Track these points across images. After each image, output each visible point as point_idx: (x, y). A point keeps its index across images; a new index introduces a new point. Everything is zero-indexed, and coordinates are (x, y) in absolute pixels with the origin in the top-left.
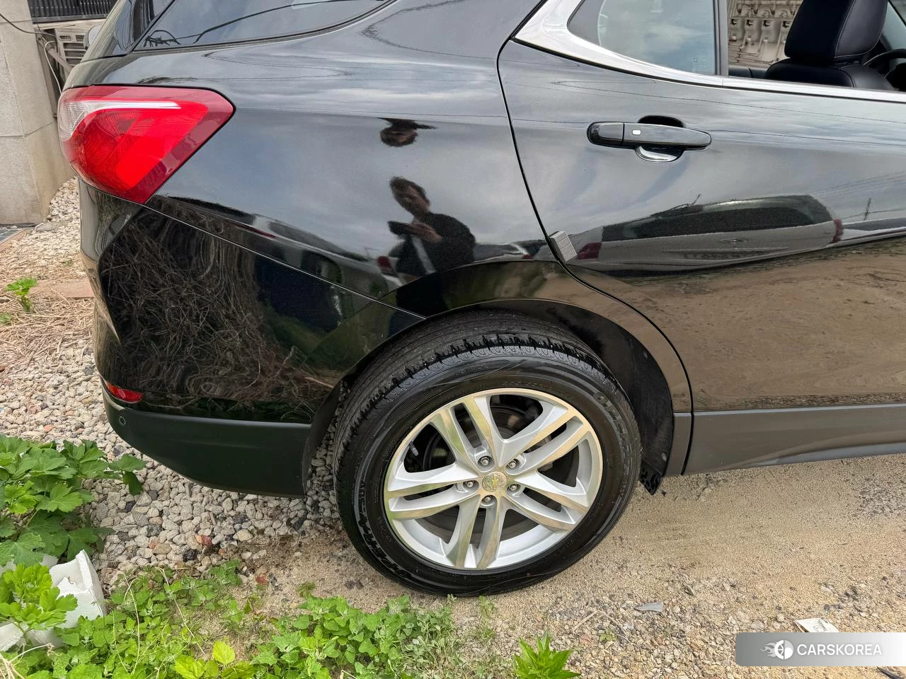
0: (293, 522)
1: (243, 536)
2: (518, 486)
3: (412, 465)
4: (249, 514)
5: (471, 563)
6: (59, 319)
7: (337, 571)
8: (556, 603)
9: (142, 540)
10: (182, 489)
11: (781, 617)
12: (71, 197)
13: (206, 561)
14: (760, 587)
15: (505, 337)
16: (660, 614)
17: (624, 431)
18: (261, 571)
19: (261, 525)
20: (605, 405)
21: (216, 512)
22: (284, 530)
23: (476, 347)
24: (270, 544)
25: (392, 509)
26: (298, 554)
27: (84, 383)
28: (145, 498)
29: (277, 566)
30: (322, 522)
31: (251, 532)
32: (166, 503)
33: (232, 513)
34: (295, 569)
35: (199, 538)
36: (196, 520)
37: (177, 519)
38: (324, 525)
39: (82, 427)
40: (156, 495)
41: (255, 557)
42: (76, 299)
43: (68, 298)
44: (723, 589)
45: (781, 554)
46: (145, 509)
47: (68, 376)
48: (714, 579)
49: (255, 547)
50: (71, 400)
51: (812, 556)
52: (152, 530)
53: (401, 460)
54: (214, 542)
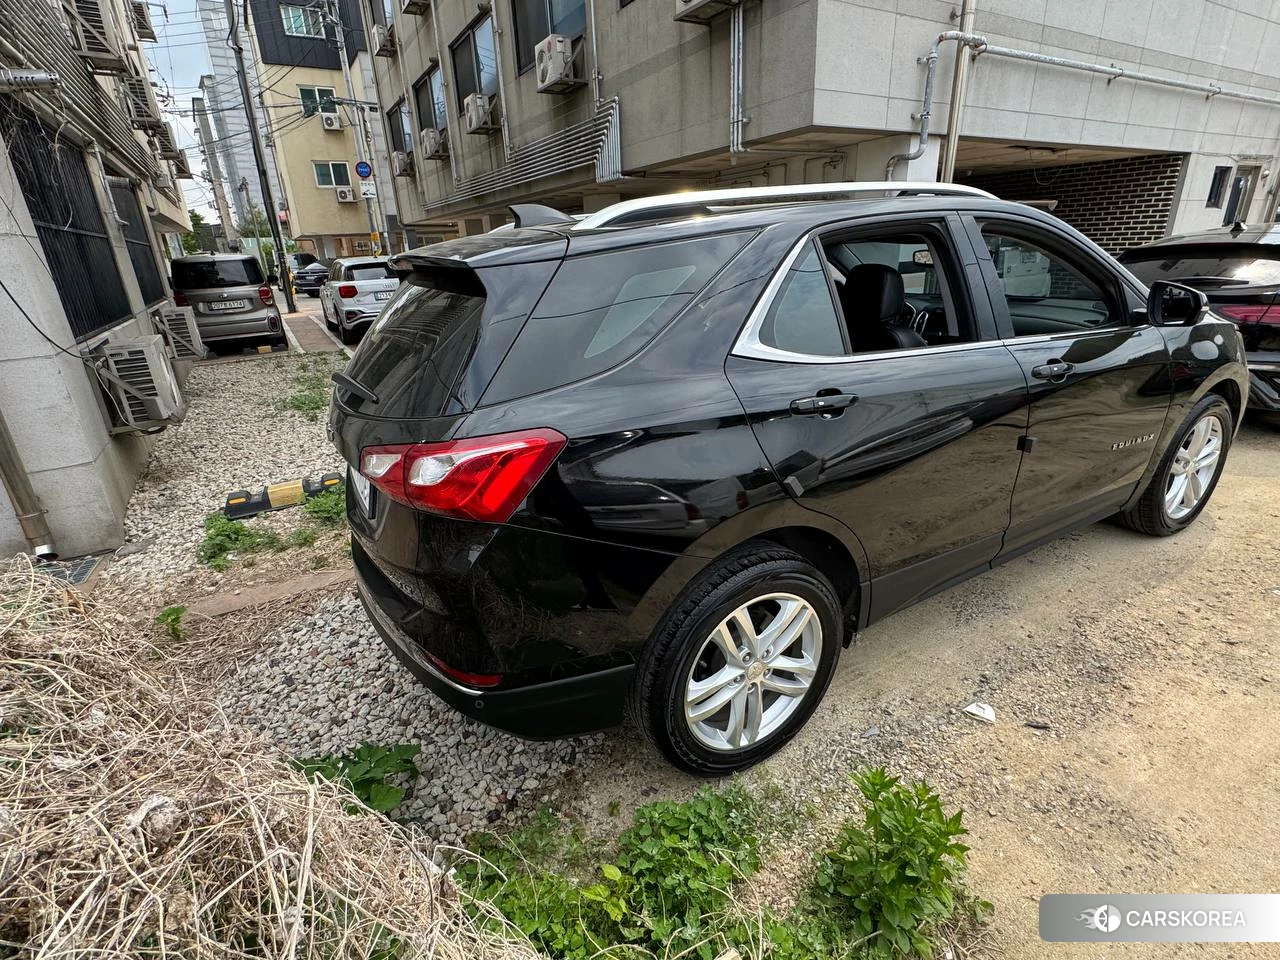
0: (567, 759)
1: (532, 784)
2: (770, 670)
4: (526, 764)
5: (744, 742)
6: (216, 640)
7: (628, 786)
8: (806, 752)
9: (440, 819)
10: (453, 761)
11: (954, 711)
12: (146, 513)
13: (512, 816)
14: (928, 695)
16: (879, 735)
17: (835, 606)
18: (565, 807)
19: (542, 770)
20: (819, 589)
21: (496, 772)
22: (564, 769)
24: (558, 783)
25: (691, 716)
26: (587, 783)
27: (293, 694)
28: (423, 781)
29: (575, 799)
30: (591, 751)
31: (536, 779)
32: (445, 778)
33: (511, 768)
34: (592, 796)
35: (495, 799)
36: (483, 784)
37: (463, 789)
38: (594, 753)
39: (318, 735)
40: (430, 776)
41: (553, 798)
42: (222, 615)
43: (214, 617)
44: (907, 703)
45: (928, 668)
46: (427, 790)
47: (268, 692)
48: (898, 699)
49: (547, 790)
50: (289, 715)
51: (948, 662)
52: (445, 806)
54: (510, 797)
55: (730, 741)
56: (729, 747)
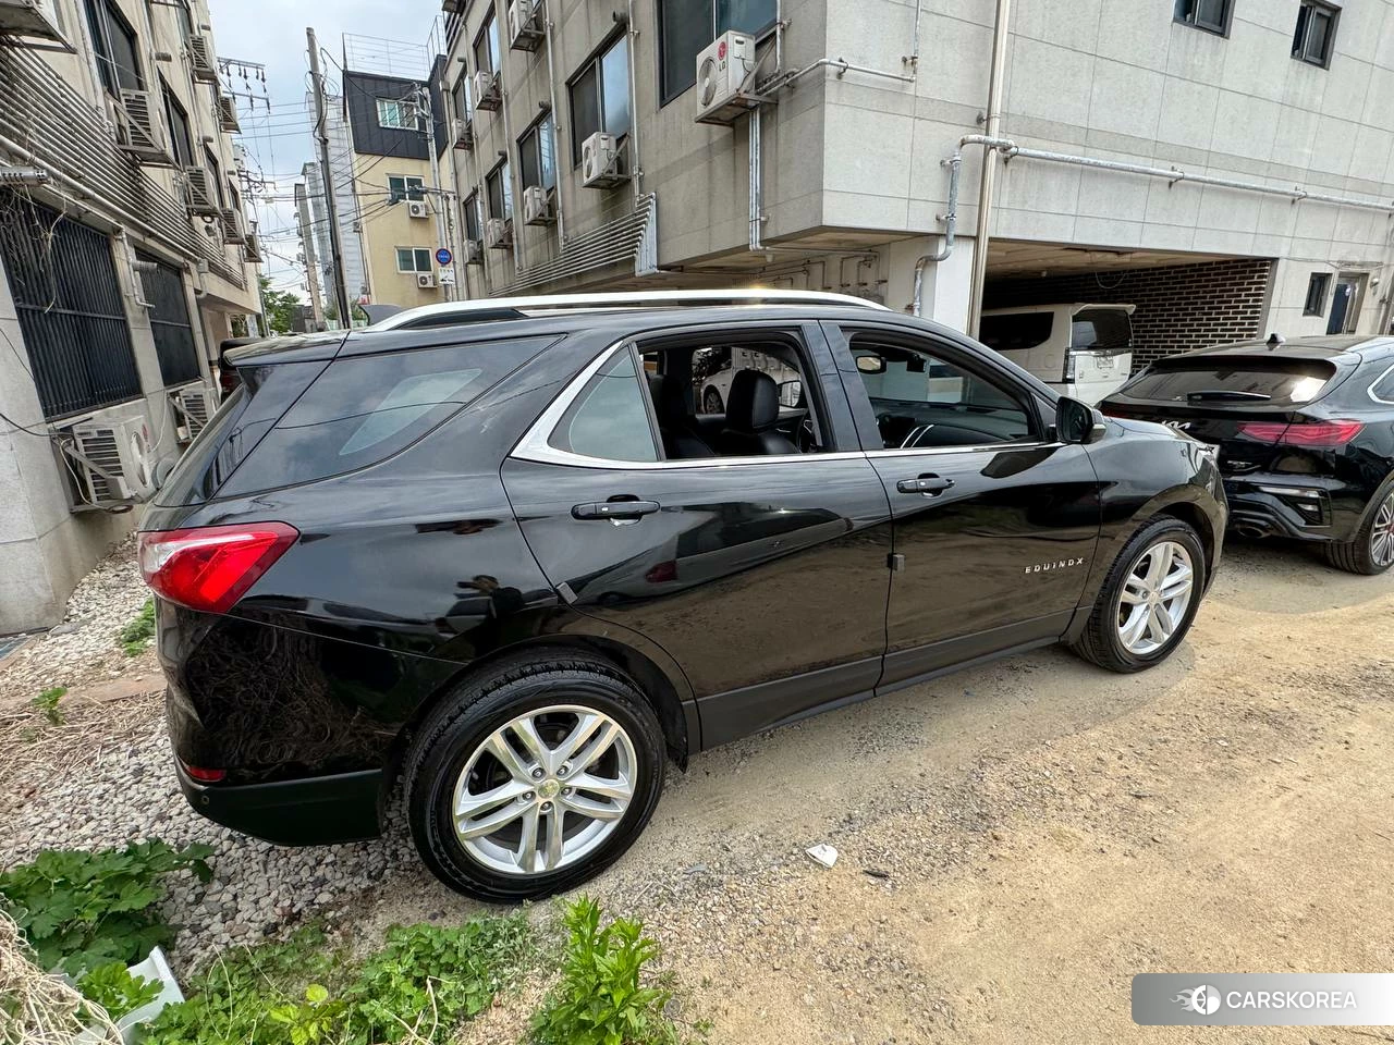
0: (373, 874)
1: (324, 898)
2: (570, 789)
3: (476, 788)
4: (329, 877)
5: (540, 866)
6: (93, 726)
7: (420, 908)
8: (620, 885)
9: (217, 927)
10: (255, 867)
11: (795, 851)
12: (93, 593)
13: (288, 931)
14: (781, 832)
15: (538, 667)
16: (703, 872)
18: (345, 926)
19: (341, 884)
20: (626, 707)
21: (294, 882)
22: (365, 884)
23: (514, 679)
24: (352, 900)
25: (462, 832)
26: (381, 902)
27: (135, 786)
28: (217, 886)
29: (361, 918)
30: (402, 868)
31: (331, 893)
32: (240, 885)
33: (311, 879)
34: (380, 915)
35: (278, 911)
36: (274, 894)
37: (253, 898)
38: (405, 870)
39: (138, 831)
40: (228, 880)
41: (338, 915)
42: (113, 701)
43: (103, 703)
44: (754, 840)
45: (799, 802)
46: (217, 897)
47: (114, 783)
48: (747, 834)
49: (338, 905)
50: (121, 807)
51: (822, 798)
52: (227, 914)
53: (465, 786)
54: (295, 910)
55: (522, 865)
56: (521, 871)
